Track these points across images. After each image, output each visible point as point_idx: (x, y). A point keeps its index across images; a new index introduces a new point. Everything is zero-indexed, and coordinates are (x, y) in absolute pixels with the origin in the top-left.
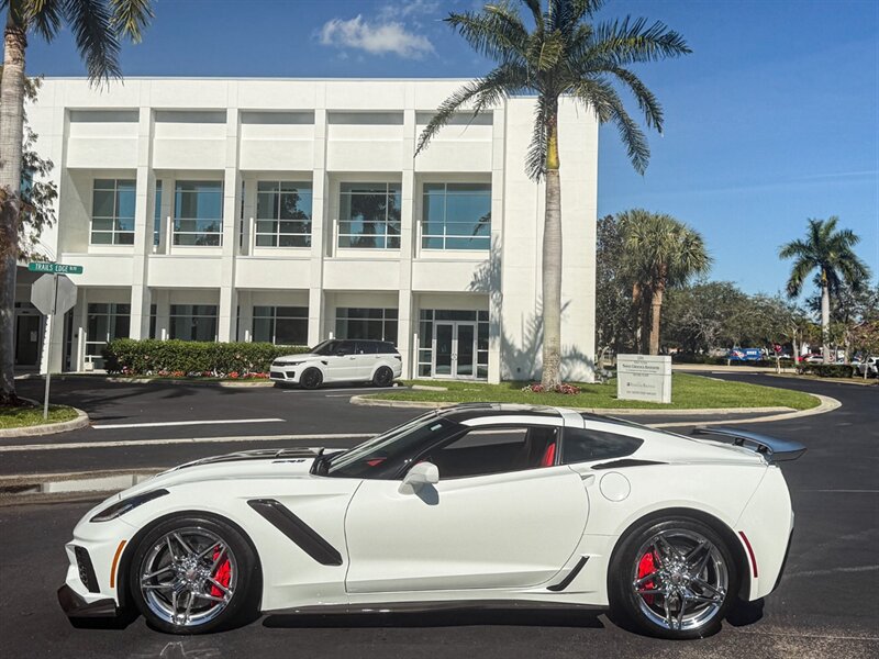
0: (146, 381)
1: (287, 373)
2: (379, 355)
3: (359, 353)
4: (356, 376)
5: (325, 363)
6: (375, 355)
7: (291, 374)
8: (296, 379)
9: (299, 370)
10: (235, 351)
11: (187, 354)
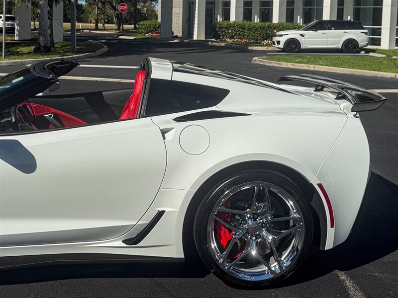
0: (223, 44)
1: (277, 41)
2: (347, 31)
3: (331, 29)
4: (327, 45)
5: (302, 35)
6: (343, 31)
7: (279, 42)
8: (281, 46)
9: (283, 40)
10: (275, 28)
11: (250, 29)
